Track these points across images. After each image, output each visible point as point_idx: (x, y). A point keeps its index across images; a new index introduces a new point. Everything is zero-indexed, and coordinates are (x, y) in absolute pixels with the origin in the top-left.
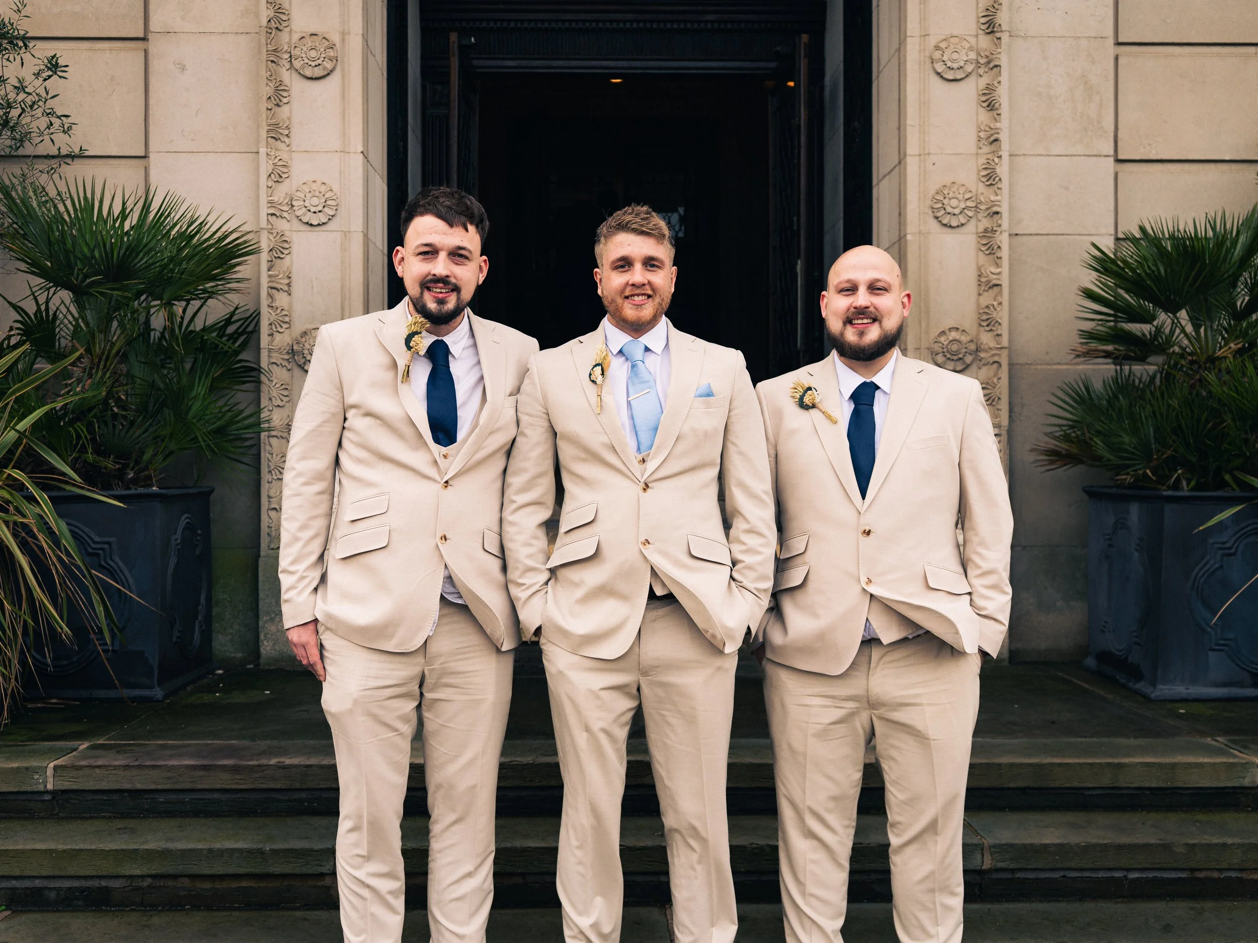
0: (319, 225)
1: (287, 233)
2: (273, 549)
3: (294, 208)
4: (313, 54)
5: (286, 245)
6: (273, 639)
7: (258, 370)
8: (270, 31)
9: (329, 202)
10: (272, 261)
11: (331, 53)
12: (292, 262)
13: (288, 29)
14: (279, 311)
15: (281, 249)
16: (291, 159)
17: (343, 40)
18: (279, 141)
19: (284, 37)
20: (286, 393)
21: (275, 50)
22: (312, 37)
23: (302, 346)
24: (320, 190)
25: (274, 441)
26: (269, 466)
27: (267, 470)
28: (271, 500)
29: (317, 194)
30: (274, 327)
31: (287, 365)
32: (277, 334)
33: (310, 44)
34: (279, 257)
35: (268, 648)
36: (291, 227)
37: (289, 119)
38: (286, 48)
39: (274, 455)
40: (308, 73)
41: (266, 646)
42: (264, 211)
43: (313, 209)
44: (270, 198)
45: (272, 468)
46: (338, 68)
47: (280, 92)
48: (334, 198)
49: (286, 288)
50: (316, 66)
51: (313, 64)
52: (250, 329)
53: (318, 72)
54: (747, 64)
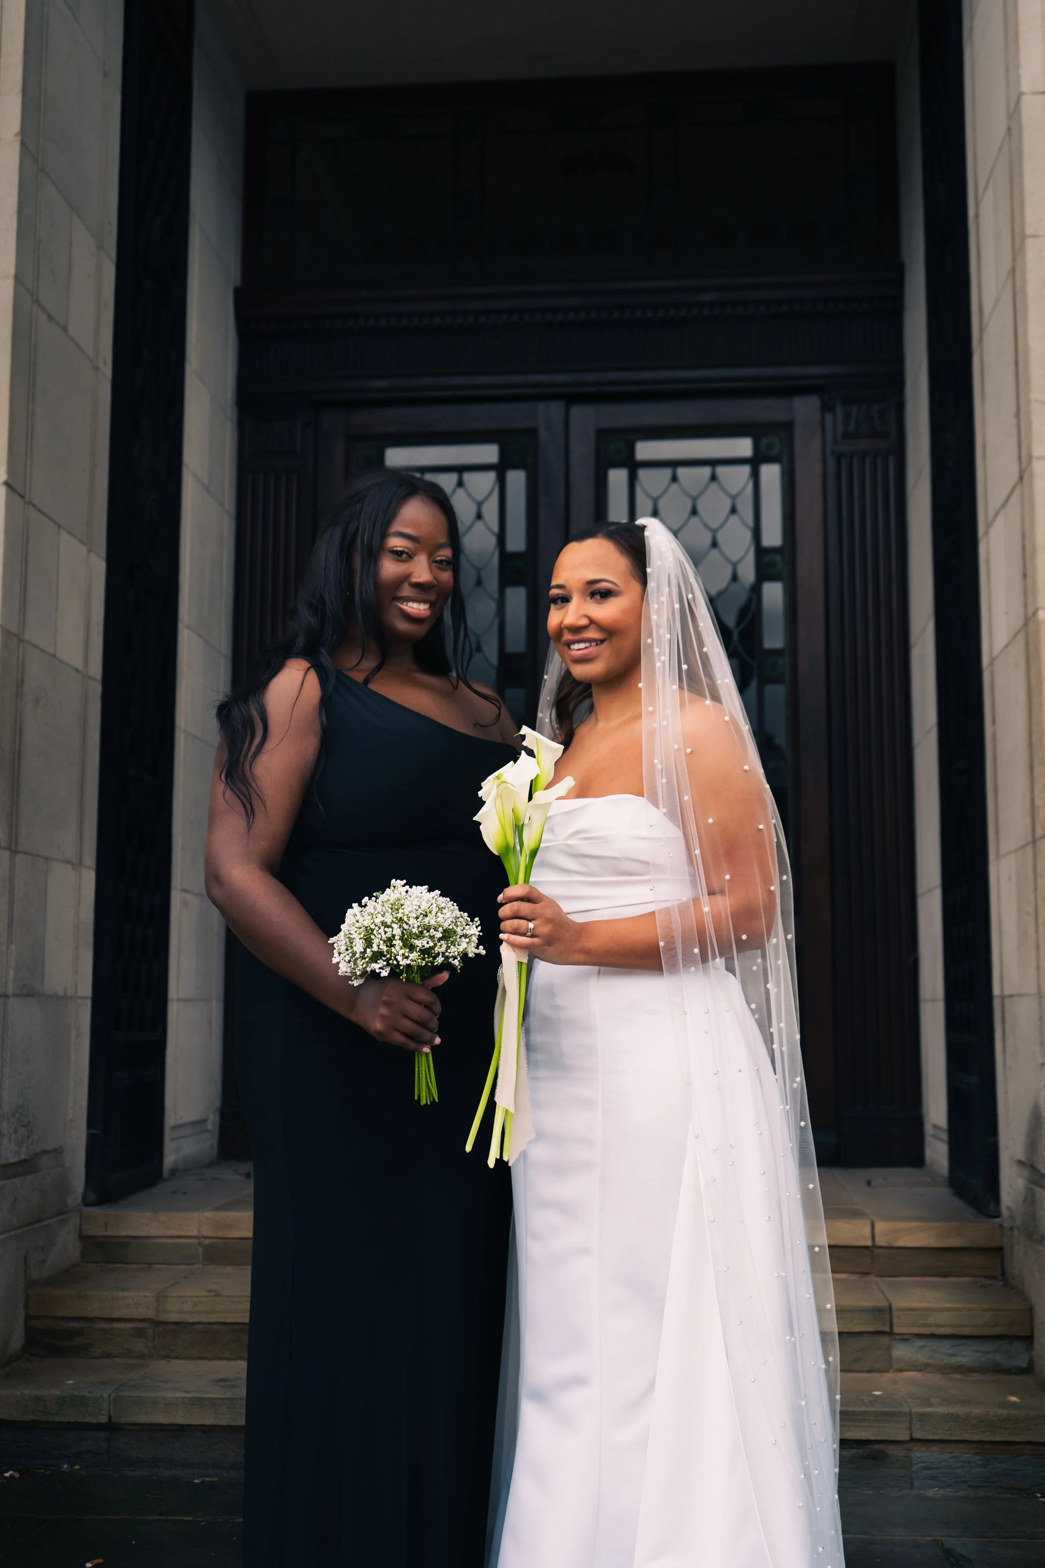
54: (771, 371)
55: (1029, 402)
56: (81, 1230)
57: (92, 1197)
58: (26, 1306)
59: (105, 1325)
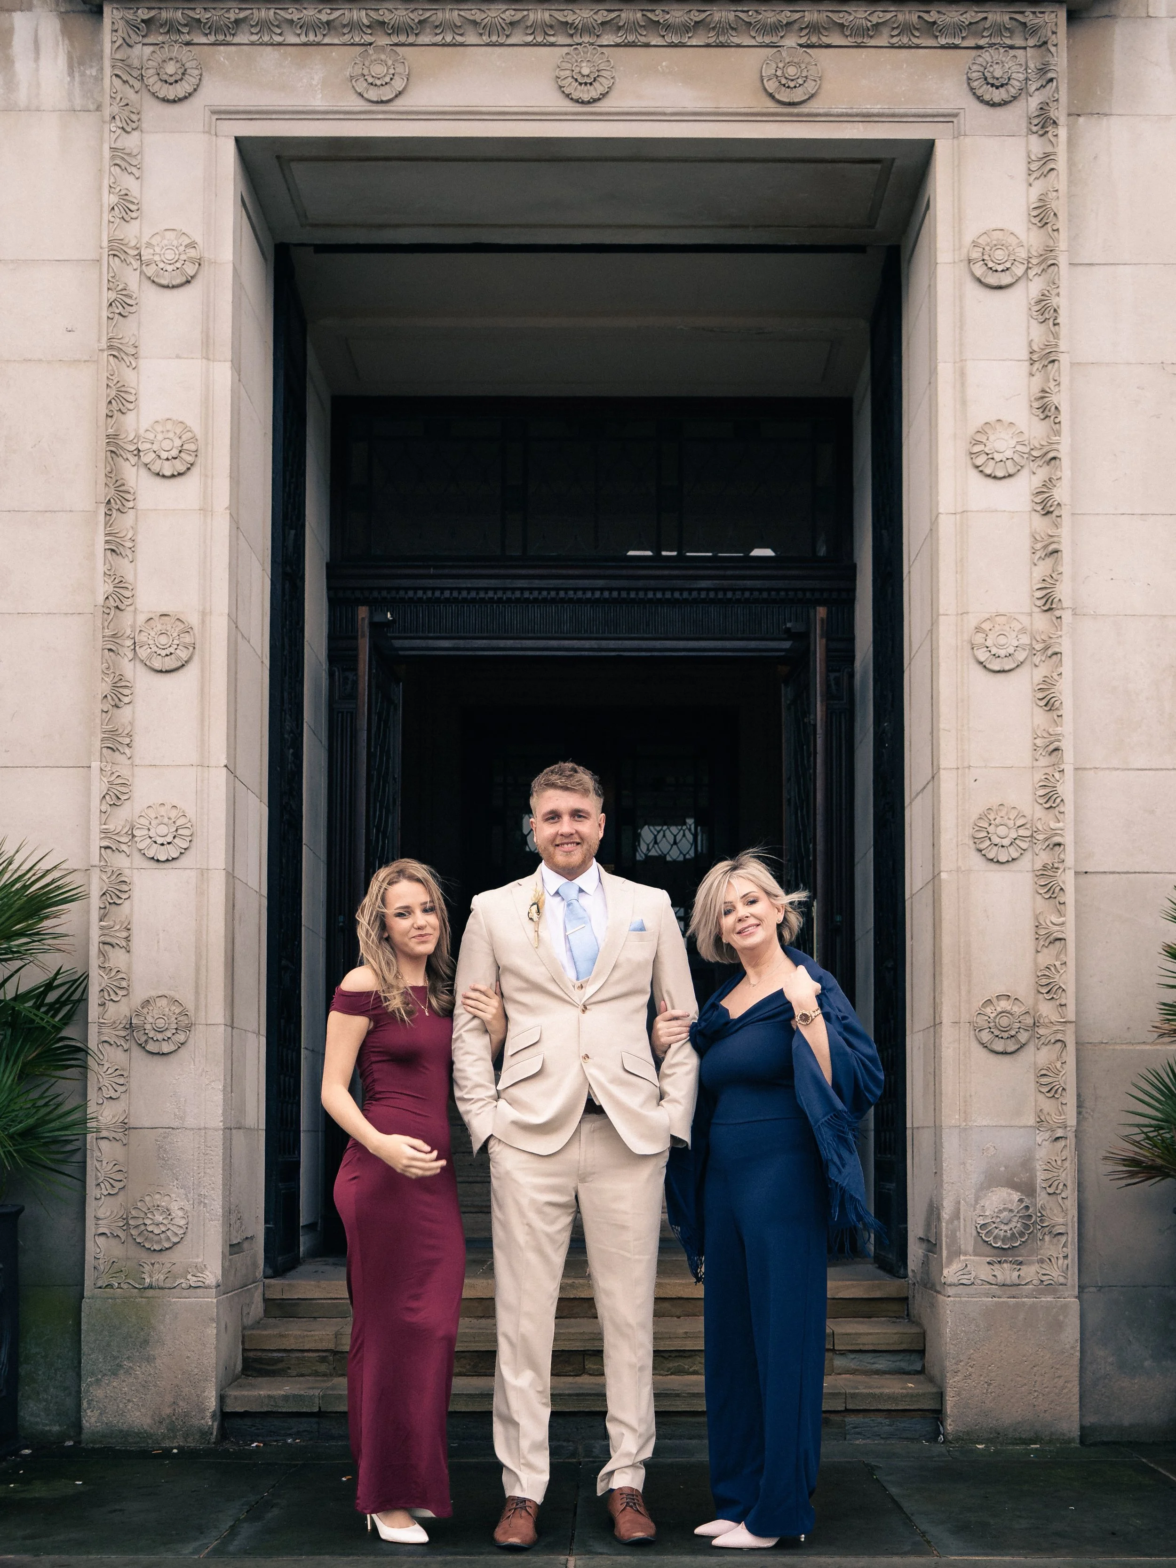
0: (167, 860)
1: (127, 872)
2: (100, 1288)
3: (136, 839)
4: (163, 640)
5: (124, 887)
6: (100, 1408)
7: (85, 1051)
8: (107, 611)
9: (180, 832)
10: (105, 908)
11: (187, 639)
12: (132, 910)
13: (131, 608)
14: (113, 973)
15: (117, 893)
16: (133, 775)
17: (203, 622)
18: (117, 753)
19: (127, 620)
20: (121, 1081)
21: (114, 636)
22: (163, 618)
23: (143, 1019)
24: (170, 816)
25: (103, 1144)
26: (97, 1179)
27: (95, 1183)
28: (100, 1222)
29: (166, 820)
30: (106, 993)
31: (123, 1043)
32: (111, 1003)
33: (159, 627)
34: (114, 903)
35: (93, 1420)
36: (131, 863)
37: (131, 723)
38: (128, 632)
39: (104, 1163)
40: (157, 664)
41: (90, 1417)
42: (96, 842)
43: (160, 840)
44: (104, 827)
45: (101, 1180)
46: (196, 658)
47: (121, 690)
48: (189, 825)
49: (124, 944)
50: (167, 655)
51: (163, 653)
52: (76, 997)
53: (170, 663)
54: (753, 644)
55: (938, 730)
56: (264, 1295)
57: (270, 1272)
58: (243, 1343)
59: (299, 1355)
